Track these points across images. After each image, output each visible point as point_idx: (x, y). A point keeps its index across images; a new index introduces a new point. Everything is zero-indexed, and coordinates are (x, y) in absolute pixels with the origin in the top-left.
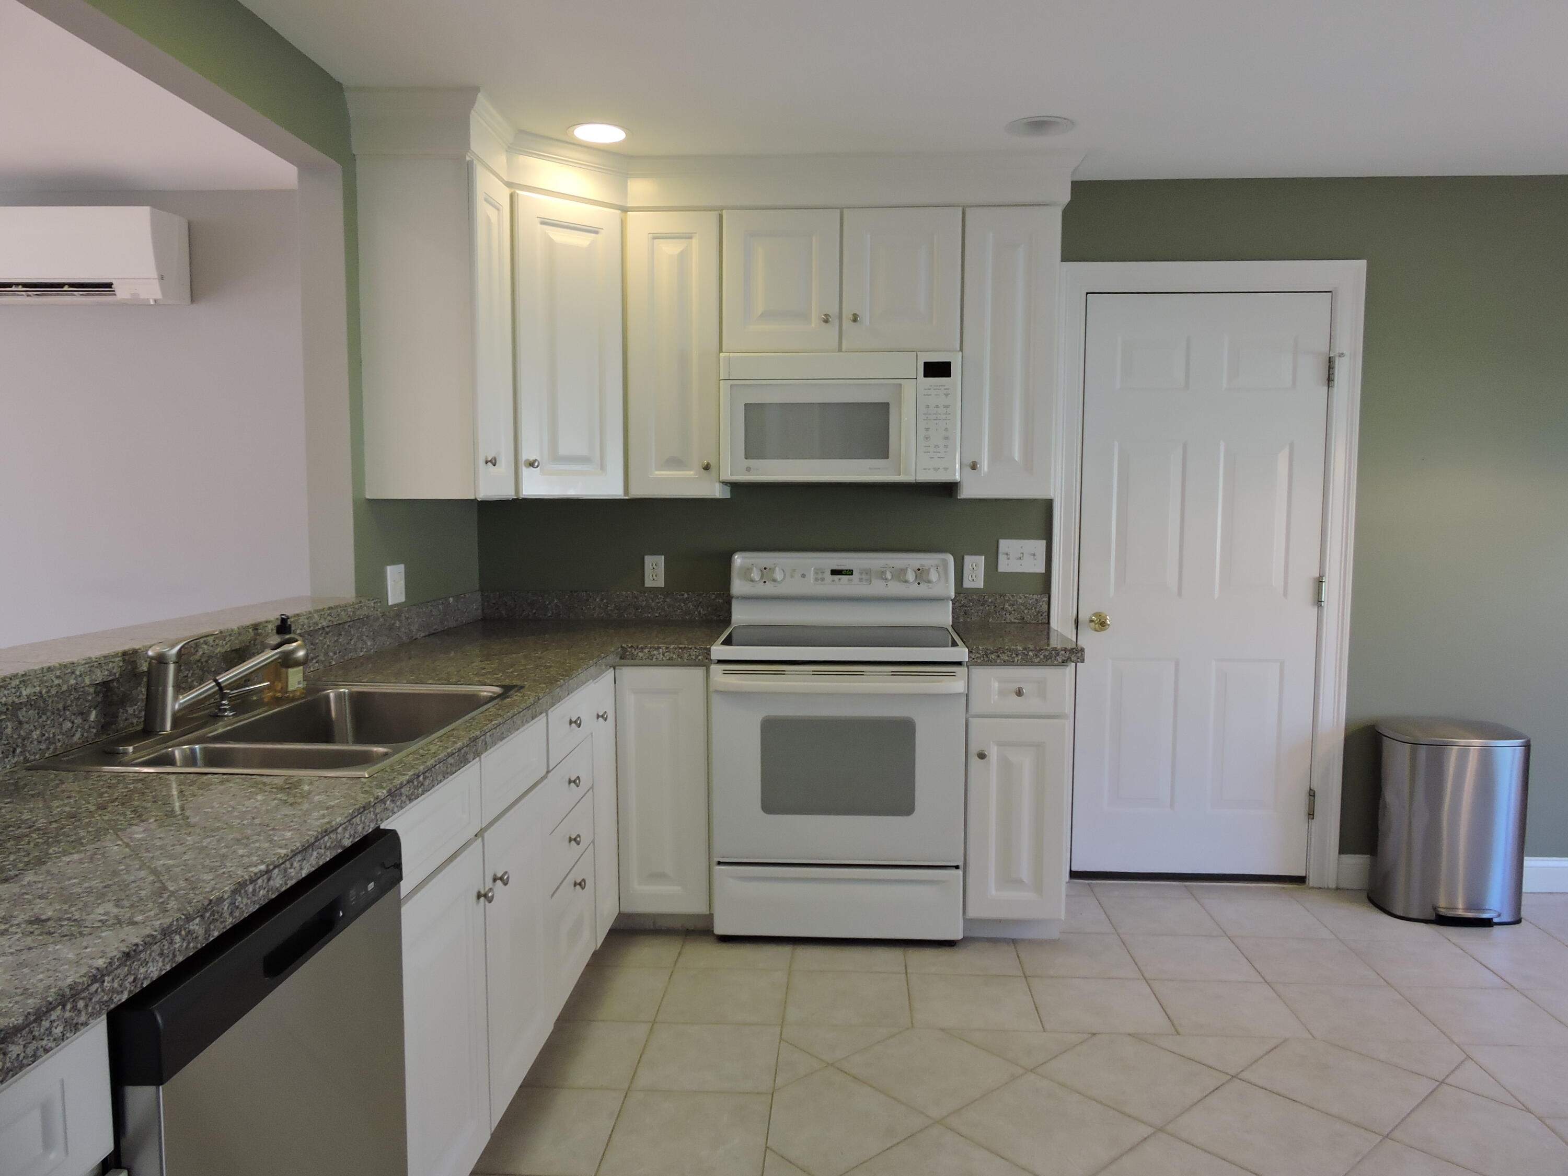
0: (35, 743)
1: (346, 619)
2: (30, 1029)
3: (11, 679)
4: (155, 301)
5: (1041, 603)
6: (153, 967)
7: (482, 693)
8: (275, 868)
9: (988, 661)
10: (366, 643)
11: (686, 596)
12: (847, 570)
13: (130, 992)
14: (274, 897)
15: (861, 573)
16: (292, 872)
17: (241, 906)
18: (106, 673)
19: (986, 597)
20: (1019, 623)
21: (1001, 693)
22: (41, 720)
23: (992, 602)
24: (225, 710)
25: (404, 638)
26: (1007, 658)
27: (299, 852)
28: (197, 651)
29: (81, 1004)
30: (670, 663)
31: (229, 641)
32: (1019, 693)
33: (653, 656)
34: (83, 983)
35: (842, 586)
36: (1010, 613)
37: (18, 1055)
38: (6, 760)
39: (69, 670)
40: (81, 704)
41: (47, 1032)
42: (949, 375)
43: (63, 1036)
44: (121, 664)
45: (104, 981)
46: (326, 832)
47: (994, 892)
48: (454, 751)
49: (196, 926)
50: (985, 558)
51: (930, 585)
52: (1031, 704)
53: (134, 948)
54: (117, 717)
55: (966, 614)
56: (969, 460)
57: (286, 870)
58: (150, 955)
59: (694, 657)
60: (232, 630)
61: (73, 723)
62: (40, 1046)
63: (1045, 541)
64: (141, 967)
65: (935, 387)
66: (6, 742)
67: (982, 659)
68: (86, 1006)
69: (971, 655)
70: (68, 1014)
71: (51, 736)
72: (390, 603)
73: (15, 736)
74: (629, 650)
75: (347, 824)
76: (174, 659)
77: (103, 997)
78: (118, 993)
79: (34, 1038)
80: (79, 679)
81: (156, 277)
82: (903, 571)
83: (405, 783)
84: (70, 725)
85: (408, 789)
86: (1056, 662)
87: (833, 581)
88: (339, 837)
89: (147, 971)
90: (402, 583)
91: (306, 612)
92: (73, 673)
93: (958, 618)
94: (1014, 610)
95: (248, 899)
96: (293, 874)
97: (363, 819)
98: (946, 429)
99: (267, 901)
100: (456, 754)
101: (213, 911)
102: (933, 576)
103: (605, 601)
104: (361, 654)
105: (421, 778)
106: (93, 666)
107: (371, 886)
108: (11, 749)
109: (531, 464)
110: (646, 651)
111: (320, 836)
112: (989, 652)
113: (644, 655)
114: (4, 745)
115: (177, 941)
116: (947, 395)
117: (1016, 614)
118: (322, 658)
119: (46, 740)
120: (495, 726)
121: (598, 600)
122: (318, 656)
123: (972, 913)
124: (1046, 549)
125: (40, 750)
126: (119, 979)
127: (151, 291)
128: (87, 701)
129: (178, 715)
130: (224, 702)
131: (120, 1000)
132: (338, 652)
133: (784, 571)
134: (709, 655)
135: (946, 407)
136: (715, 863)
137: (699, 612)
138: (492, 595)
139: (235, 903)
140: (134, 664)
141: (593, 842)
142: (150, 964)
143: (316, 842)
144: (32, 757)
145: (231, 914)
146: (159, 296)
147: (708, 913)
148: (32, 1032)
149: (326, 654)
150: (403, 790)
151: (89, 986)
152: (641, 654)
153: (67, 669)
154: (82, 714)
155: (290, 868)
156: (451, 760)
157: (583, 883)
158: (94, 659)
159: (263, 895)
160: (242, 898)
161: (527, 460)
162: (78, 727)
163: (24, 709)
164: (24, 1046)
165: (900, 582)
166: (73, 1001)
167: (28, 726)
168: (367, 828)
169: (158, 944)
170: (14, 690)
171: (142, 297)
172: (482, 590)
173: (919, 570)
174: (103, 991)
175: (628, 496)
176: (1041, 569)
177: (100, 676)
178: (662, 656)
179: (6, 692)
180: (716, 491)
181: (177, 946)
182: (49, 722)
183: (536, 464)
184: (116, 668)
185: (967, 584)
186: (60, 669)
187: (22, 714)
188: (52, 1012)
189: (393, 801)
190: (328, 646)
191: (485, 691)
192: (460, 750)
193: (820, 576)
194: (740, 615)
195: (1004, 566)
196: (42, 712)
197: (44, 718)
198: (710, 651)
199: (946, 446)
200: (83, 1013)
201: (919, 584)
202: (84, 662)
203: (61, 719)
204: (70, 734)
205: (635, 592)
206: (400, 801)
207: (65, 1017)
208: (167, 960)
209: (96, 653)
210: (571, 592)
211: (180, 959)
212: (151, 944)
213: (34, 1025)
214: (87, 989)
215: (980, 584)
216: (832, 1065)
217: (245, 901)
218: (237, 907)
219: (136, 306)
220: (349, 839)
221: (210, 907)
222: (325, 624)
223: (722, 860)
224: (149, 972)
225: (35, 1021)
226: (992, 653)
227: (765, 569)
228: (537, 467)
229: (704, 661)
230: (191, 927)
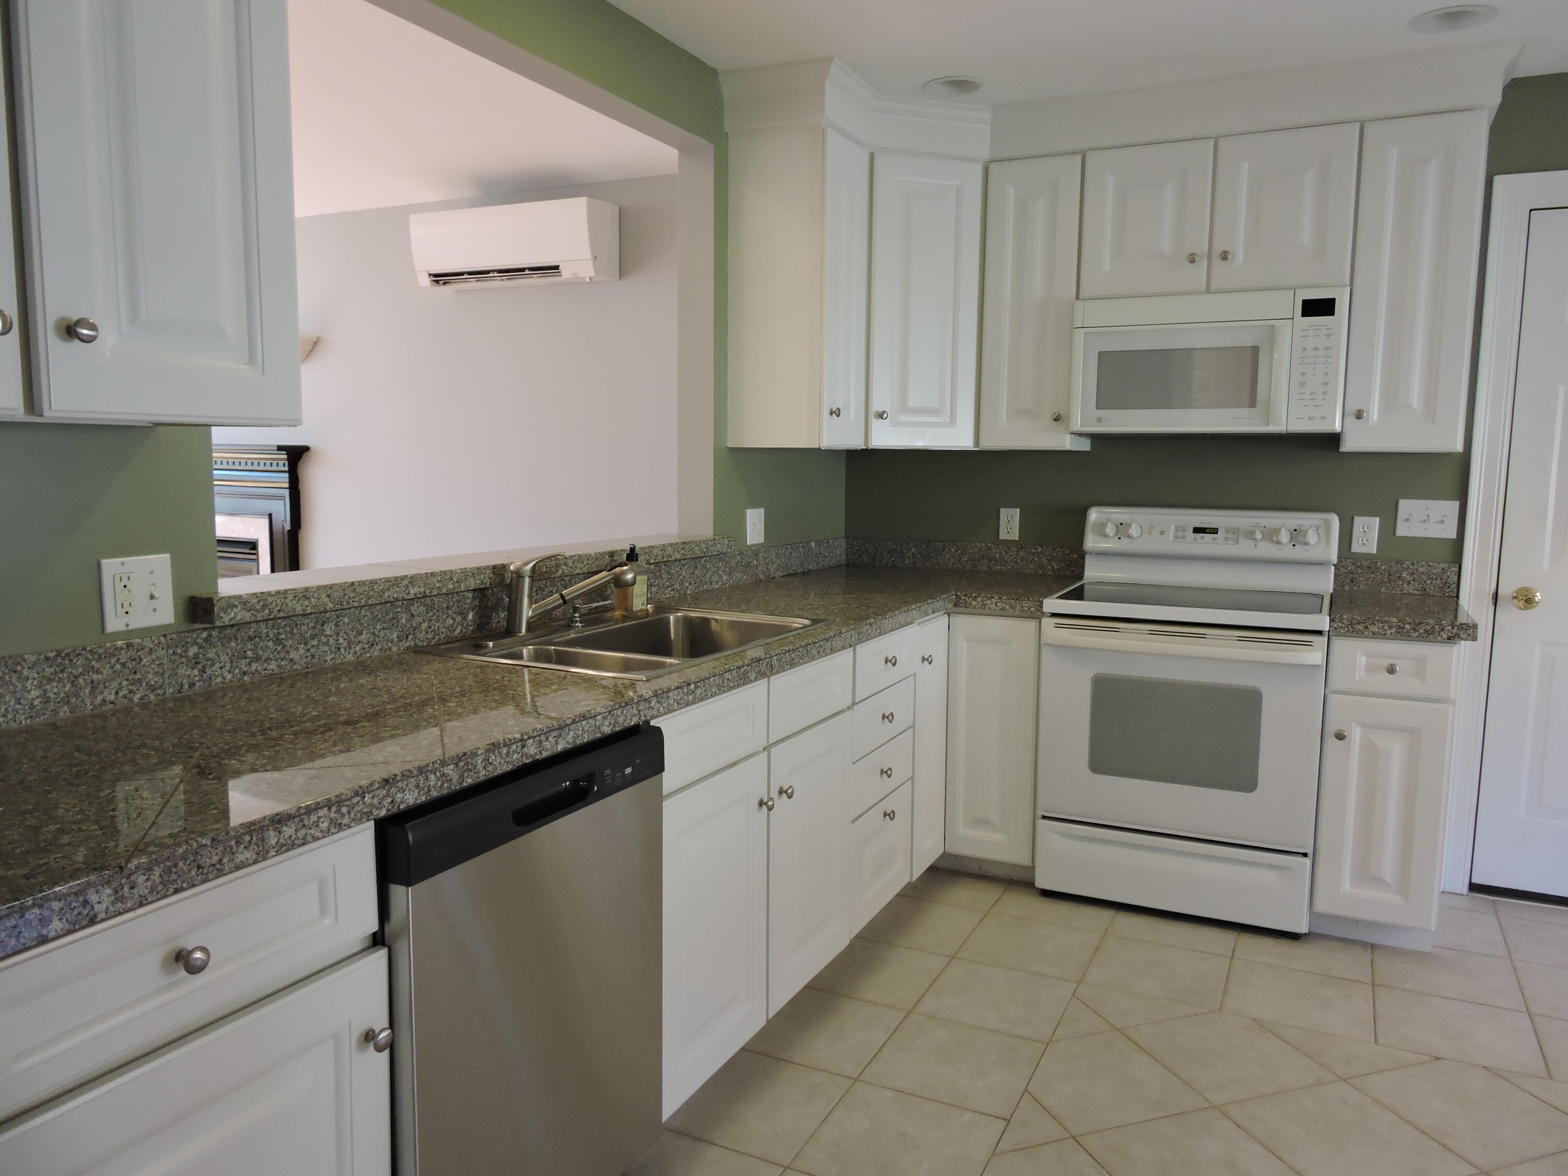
0: (424, 632)
1: (699, 554)
2: (301, 819)
3: (402, 579)
4: (591, 279)
5: (1449, 574)
6: (410, 795)
7: (794, 625)
8: (529, 738)
9: (1353, 631)
10: (721, 578)
11: (1040, 549)
12: (1211, 529)
13: (388, 810)
14: (528, 761)
15: (1227, 532)
16: (547, 745)
17: (495, 763)
18: (479, 582)
19: (1378, 564)
20: (1419, 595)
21: (1370, 669)
22: (429, 615)
23: (1385, 570)
24: (576, 622)
25: (761, 576)
26: (1377, 630)
27: (556, 729)
28: (558, 570)
29: (344, 810)
30: (1003, 614)
31: (587, 564)
32: (1391, 670)
33: (985, 605)
34: (347, 795)
35: (1205, 545)
36: (1409, 583)
37: (291, 836)
38: (401, 644)
39: (448, 577)
40: (462, 606)
41: (315, 824)
42: (1332, 313)
43: (329, 830)
44: (491, 576)
45: (364, 797)
46: (584, 717)
47: (1347, 887)
48: (732, 668)
49: (449, 770)
50: (1380, 520)
51: (1307, 548)
52: (1404, 683)
53: (393, 777)
54: (491, 619)
55: (1352, 582)
56: (1352, 408)
57: (540, 742)
58: (407, 785)
59: (1026, 609)
60: (590, 555)
61: (454, 620)
62: (309, 834)
63: (1458, 503)
64: (398, 793)
65: (1315, 328)
66: (401, 630)
67: (1346, 629)
68: (349, 812)
69: (1333, 624)
70: (333, 815)
71: (436, 628)
72: (748, 544)
73: (408, 626)
74: (963, 598)
75: (607, 714)
76: (528, 573)
77: (364, 808)
78: (377, 809)
79: (304, 826)
80: (456, 584)
81: (590, 258)
82: (1277, 531)
83: (673, 688)
84: (451, 622)
85: (676, 694)
86: (1439, 639)
87: (1195, 539)
88: (598, 723)
89: (404, 797)
90: (761, 527)
91: (660, 545)
92: (451, 579)
93: (1343, 586)
94: (1413, 580)
95: (502, 758)
96: (548, 747)
97: (625, 712)
98: (1326, 374)
99: (520, 763)
100: (735, 671)
101: (467, 762)
102: (1312, 537)
103: (959, 552)
104: (717, 587)
105: (692, 686)
106: (467, 575)
107: (628, 770)
108: (405, 635)
109: (881, 415)
110: (979, 600)
111: (577, 720)
112: (1355, 622)
113: (977, 604)
114: (399, 631)
115: (432, 779)
116: (1328, 336)
117: (1416, 584)
118: (677, 586)
119: (432, 631)
120: (784, 651)
121: (953, 550)
122: (673, 585)
123: (1320, 907)
124: (1460, 511)
125: (427, 638)
126: (377, 798)
127: (587, 270)
128: (466, 604)
129: (531, 621)
130: (576, 615)
131: (378, 814)
132: (693, 582)
133: (1141, 527)
134: (1042, 607)
135: (1328, 349)
136: (1040, 817)
137: (1053, 568)
138: (855, 543)
139: (488, 760)
140: (502, 577)
141: (912, 779)
142: (407, 792)
143: (572, 723)
144: (421, 644)
145: (484, 768)
146: (592, 274)
147: (1030, 865)
148: (303, 821)
149: (682, 583)
150: (670, 694)
151: (352, 797)
152: (974, 603)
153: (446, 575)
154: (462, 614)
155: (545, 741)
156: (727, 676)
157: (892, 814)
158: (468, 570)
159: (516, 759)
160: (496, 757)
161: (877, 412)
162: (458, 623)
163: (416, 606)
164: (296, 830)
165: (1271, 543)
166: (338, 806)
167: (418, 619)
168: (628, 721)
169: (415, 778)
170: (404, 589)
171: (580, 275)
172: (847, 537)
173: (1295, 530)
174: (364, 803)
175: (978, 447)
176: (1453, 535)
177: (473, 583)
178: (994, 606)
179: (397, 589)
180: (1067, 443)
181: (432, 783)
182: (435, 617)
183: (885, 416)
184: (487, 578)
185: (1356, 548)
186: (441, 575)
187: (414, 609)
188: (319, 811)
189: (659, 702)
190: (684, 577)
191: (797, 623)
192: (739, 668)
193: (1180, 534)
194: (1093, 571)
195: (1403, 530)
196: (429, 608)
197: (431, 613)
198: (1042, 603)
199: (1324, 393)
200: (347, 817)
201: (1294, 545)
202: (460, 571)
203: (445, 616)
204: (451, 629)
205: (989, 544)
206: (667, 703)
207: (330, 816)
208: (422, 792)
209: (470, 565)
210: (928, 541)
211: (435, 794)
212: (408, 777)
213: (304, 816)
214: (350, 799)
215: (1372, 548)
216: (1118, 1030)
217: (498, 760)
218: (491, 764)
219: (576, 284)
220: (608, 727)
221: (464, 758)
222: (678, 557)
223: (1046, 814)
224: (405, 798)
225: (305, 814)
226: (1359, 623)
227: (1121, 524)
228: (886, 418)
229: (1037, 614)
230: (445, 771)
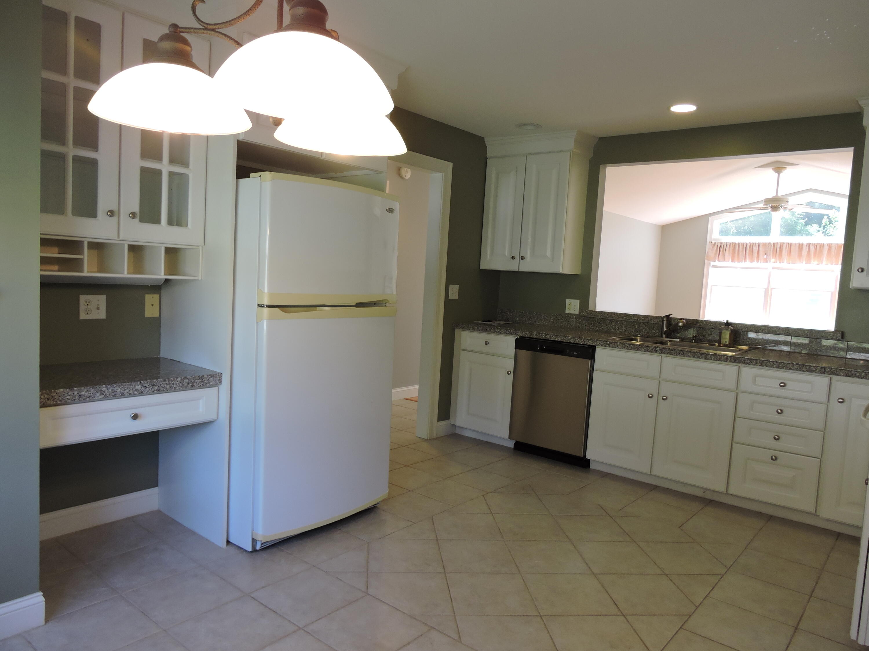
73: (638, 329)
107: (575, 353)
